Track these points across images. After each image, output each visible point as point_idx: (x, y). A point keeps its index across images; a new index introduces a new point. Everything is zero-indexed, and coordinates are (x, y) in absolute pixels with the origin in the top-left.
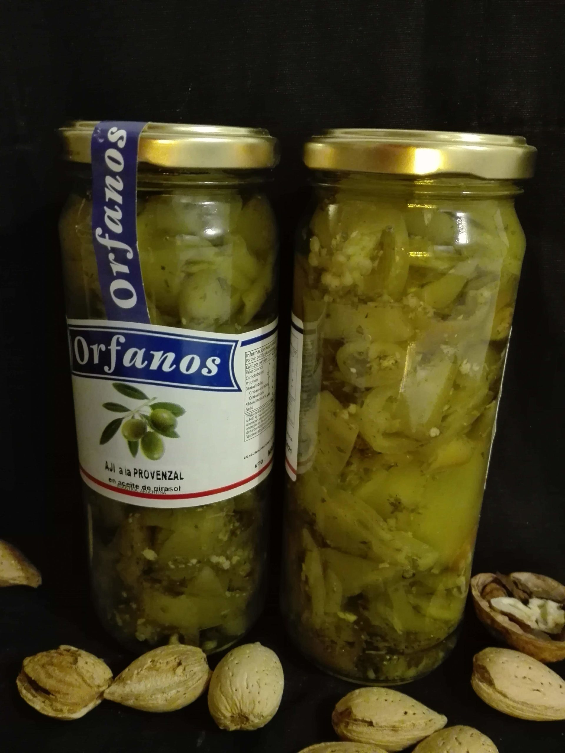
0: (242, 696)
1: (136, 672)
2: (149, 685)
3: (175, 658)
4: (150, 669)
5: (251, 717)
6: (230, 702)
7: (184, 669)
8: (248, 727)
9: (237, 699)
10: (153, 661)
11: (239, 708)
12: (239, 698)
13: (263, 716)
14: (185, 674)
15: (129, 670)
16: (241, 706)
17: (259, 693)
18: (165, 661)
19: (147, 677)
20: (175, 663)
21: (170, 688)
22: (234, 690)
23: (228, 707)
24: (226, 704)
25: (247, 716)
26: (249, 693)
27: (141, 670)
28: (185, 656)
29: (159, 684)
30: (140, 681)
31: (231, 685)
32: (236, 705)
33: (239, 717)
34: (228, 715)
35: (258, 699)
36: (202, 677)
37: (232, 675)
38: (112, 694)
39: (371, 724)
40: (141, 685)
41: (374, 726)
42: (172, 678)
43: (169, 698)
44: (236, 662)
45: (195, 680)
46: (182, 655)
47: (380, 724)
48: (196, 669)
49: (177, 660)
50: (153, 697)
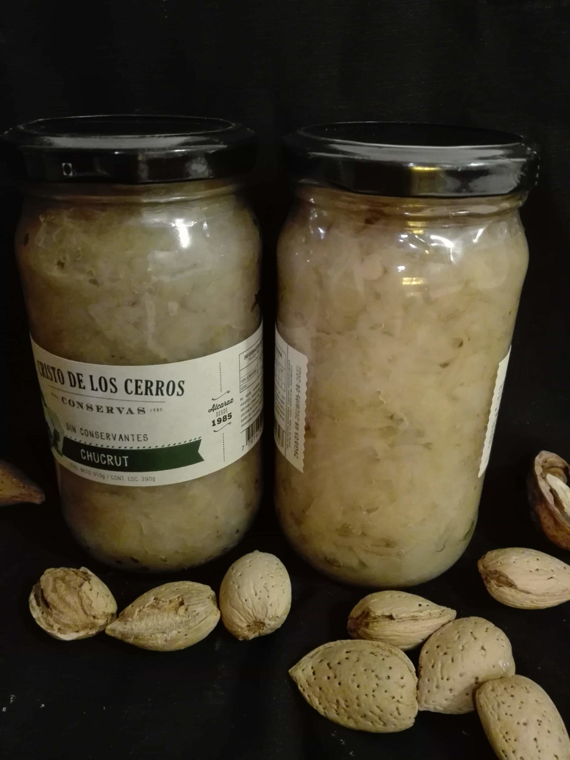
0: (253, 603)
1: (138, 609)
2: (150, 624)
3: (178, 598)
4: (153, 606)
5: (267, 621)
6: (242, 612)
7: (187, 610)
9: (249, 608)
10: (156, 599)
11: (253, 616)
12: (251, 606)
13: (277, 617)
14: (188, 614)
15: (132, 606)
16: (255, 614)
17: (268, 597)
18: (168, 600)
19: (148, 615)
20: (176, 603)
21: (171, 628)
22: (244, 601)
23: (242, 618)
24: (240, 615)
25: (262, 621)
26: (259, 599)
27: (144, 608)
28: (189, 595)
29: (160, 623)
30: (141, 619)
31: (239, 597)
32: (249, 614)
33: (256, 625)
34: (244, 625)
35: (269, 603)
36: (205, 618)
37: (239, 587)
38: (113, 630)
39: (391, 617)
40: (142, 623)
41: (394, 619)
42: (174, 618)
43: (169, 638)
44: (239, 574)
45: (197, 622)
46: (186, 594)
47: (400, 616)
48: (200, 609)
49: (180, 600)
50: (153, 636)
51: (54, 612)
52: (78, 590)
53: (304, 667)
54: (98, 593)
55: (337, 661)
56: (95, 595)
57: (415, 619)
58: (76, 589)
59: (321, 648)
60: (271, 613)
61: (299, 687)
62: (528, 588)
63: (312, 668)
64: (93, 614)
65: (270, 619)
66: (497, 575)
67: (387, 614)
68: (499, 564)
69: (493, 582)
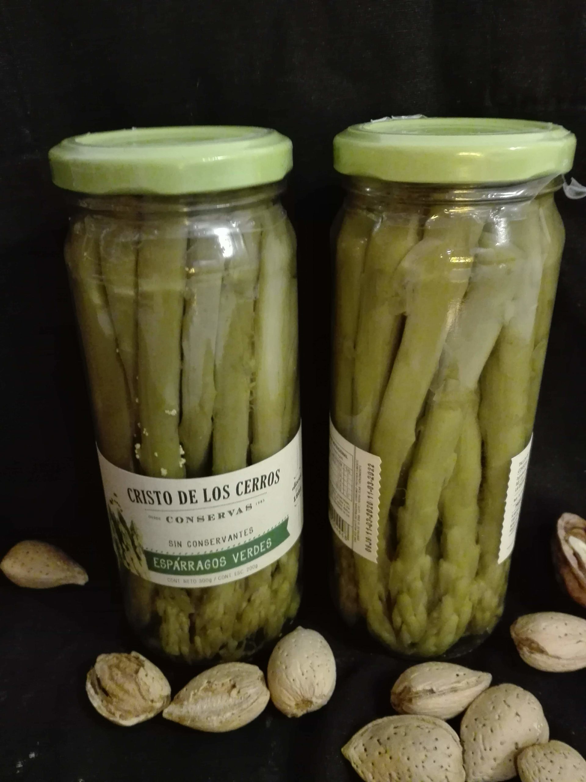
0: (301, 684)
1: (192, 693)
2: (205, 707)
3: (230, 680)
4: (206, 690)
5: (314, 700)
6: (290, 691)
7: (239, 692)
8: (314, 708)
10: (209, 682)
11: (301, 695)
12: (298, 686)
13: (324, 695)
14: (240, 696)
15: (186, 690)
16: (303, 693)
17: (315, 676)
18: (220, 683)
19: (203, 699)
20: (229, 685)
21: (225, 710)
22: (292, 681)
23: (291, 697)
24: (288, 695)
25: (309, 699)
26: (306, 679)
27: (198, 691)
28: (240, 678)
29: (214, 705)
30: (196, 702)
31: (287, 676)
32: (297, 693)
33: (303, 703)
34: (293, 704)
35: (316, 681)
36: (257, 699)
37: (286, 668)
38: (171, 714)
39: (432, 691)
40: (197, 707)
41: (435, 693)
42: (227, 700)
43: (224, 720)
44: (285, 654)
45: (250, 703)
46: (237, 676)
47: (440, 689)
48: (251, 691)
49: (232, 683)
50: (209, 719)
51: (114, 700)
52: (134, 677)
53: (356, 744)
54: (153, 678)
55: (386, 738)
56: (151, 680)
57: (454, 690)
58: (132, 676)
59: (370, 725)
60: (318, 692)
61: (353, 765)
62: (558, 654)
63: (363, 745)
64: (151, 698)
65: (317, 698)
66: (529, 642)
67: (428, 688)
68: (529, 631)
69: (525, 649)
